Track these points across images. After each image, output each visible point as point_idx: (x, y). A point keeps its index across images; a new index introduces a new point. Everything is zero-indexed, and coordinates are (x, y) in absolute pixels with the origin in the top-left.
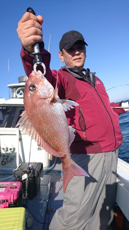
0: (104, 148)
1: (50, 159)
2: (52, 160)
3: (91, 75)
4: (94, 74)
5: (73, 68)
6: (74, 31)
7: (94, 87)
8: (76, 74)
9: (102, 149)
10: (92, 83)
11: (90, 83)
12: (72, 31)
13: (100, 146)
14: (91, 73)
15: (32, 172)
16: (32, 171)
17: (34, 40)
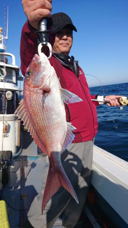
0: (84, 138)
1: (17, 145)
2: (19, 146)
3: (75, 64)
4: (77, 63)
5: (59, 54)
6: (63, 13)
7: (78, 77)
8: (63, 61)
9: (83, 139)
10: (76, 73)
11: (75, 73)
12: (62, 13)
13: (81, 136)
14: (75, 61)
15: (6, 164)
16: (6, 162)
17: (40, 14)
